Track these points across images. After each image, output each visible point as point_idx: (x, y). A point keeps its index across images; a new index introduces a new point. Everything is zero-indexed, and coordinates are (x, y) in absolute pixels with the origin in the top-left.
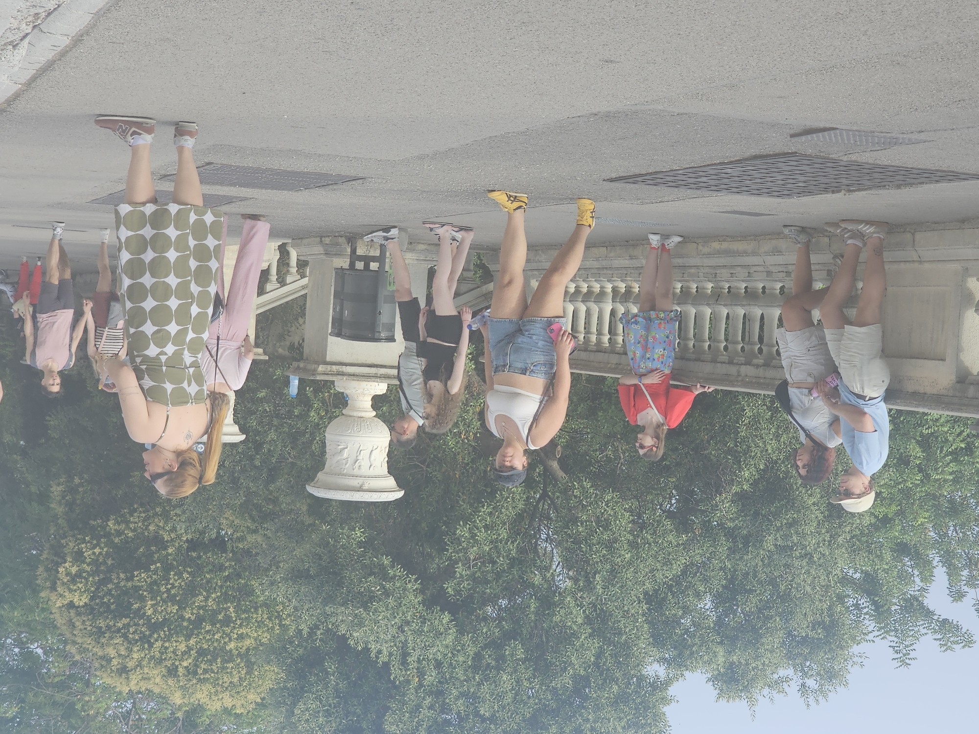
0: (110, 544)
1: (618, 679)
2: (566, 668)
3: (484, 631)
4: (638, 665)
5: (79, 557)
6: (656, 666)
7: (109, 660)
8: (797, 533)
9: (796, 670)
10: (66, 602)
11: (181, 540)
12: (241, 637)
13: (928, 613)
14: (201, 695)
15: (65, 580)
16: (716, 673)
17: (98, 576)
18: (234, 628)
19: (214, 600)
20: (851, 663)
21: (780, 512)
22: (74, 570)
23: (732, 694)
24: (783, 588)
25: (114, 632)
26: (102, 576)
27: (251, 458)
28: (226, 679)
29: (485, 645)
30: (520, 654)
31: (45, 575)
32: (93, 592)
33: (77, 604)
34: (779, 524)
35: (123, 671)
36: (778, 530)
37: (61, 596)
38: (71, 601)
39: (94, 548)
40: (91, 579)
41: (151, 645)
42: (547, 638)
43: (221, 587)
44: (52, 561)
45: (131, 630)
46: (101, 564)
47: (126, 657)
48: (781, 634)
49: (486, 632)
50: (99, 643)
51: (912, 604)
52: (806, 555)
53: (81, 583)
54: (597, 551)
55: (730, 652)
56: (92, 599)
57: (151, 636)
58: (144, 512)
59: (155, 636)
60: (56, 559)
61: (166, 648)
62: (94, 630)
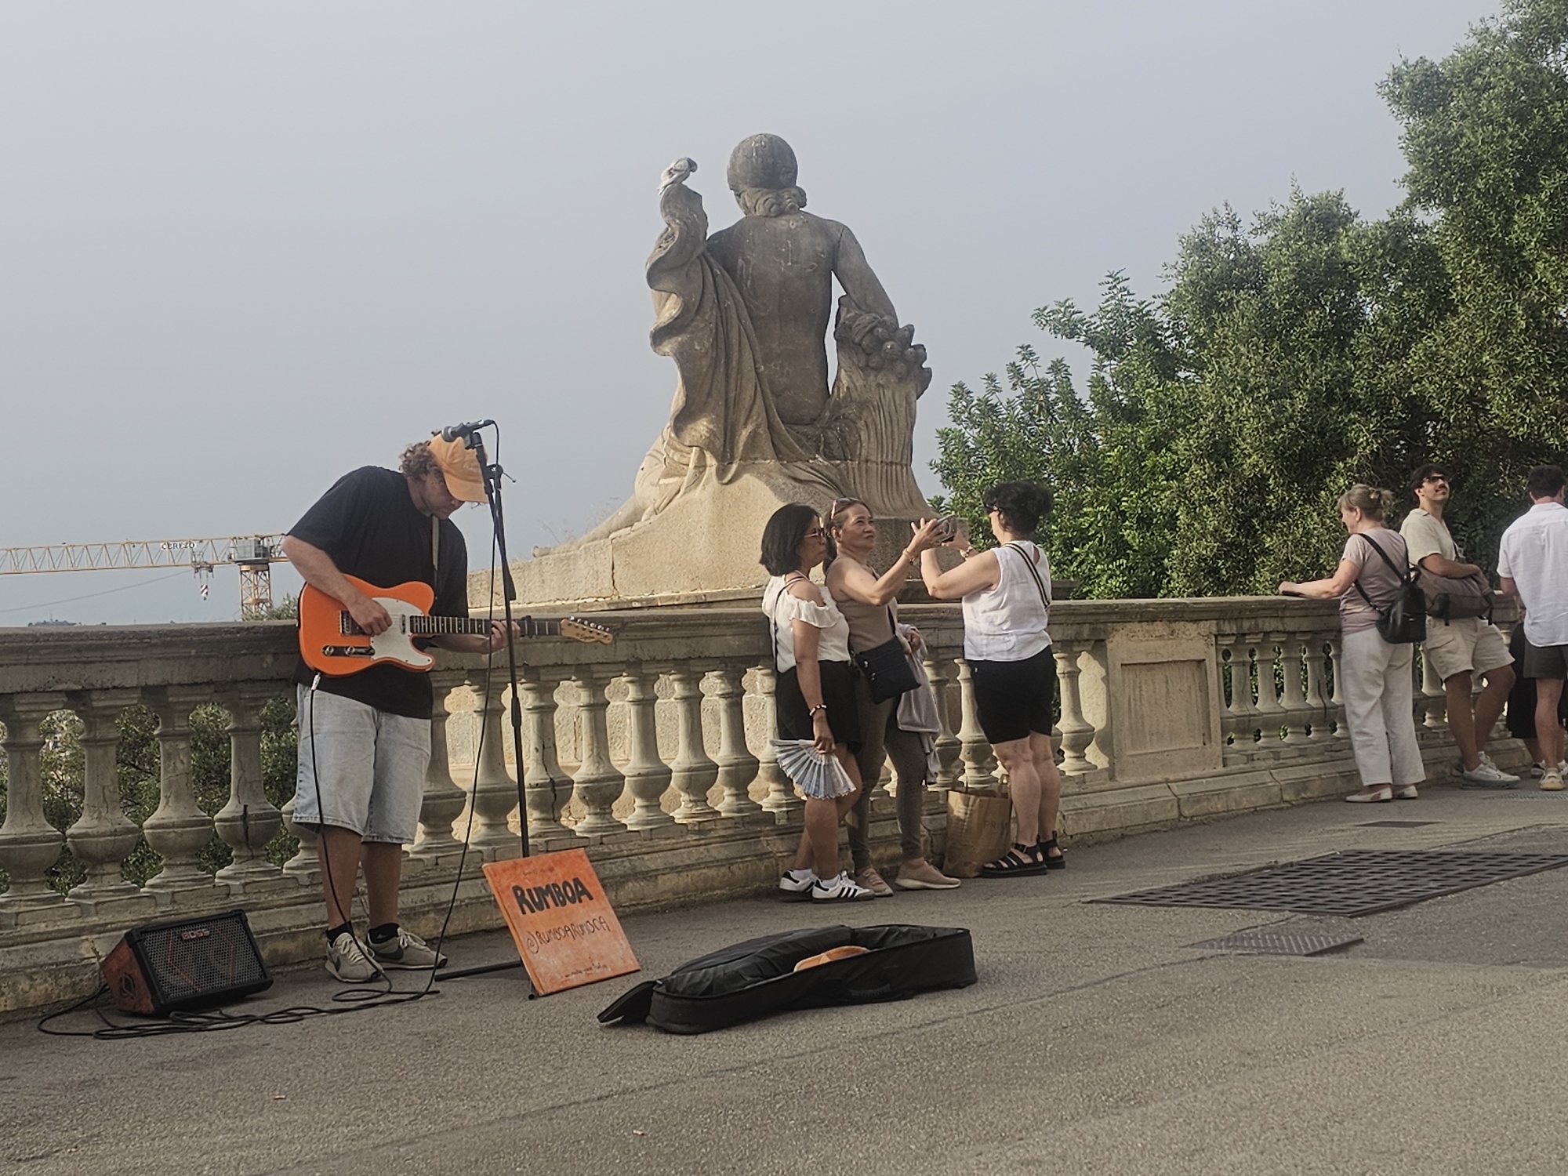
1: (1477, 197)
4: (1453, 220)
6: (1429, 222)
8: (1266, 417)
9: (1246, 246)
13: (1091, 342)
16: (1349, 226)
20: (1180, 266)
21: (1291, 440)
23: (1324, 203)
24: (1275, 346)
34: (1292, 425)
36: (1291, 417)
48: (1271, 288)
51: (1113, 350)
52: (1252, 391)
54: (1527, 358)
55: (1332, 255)
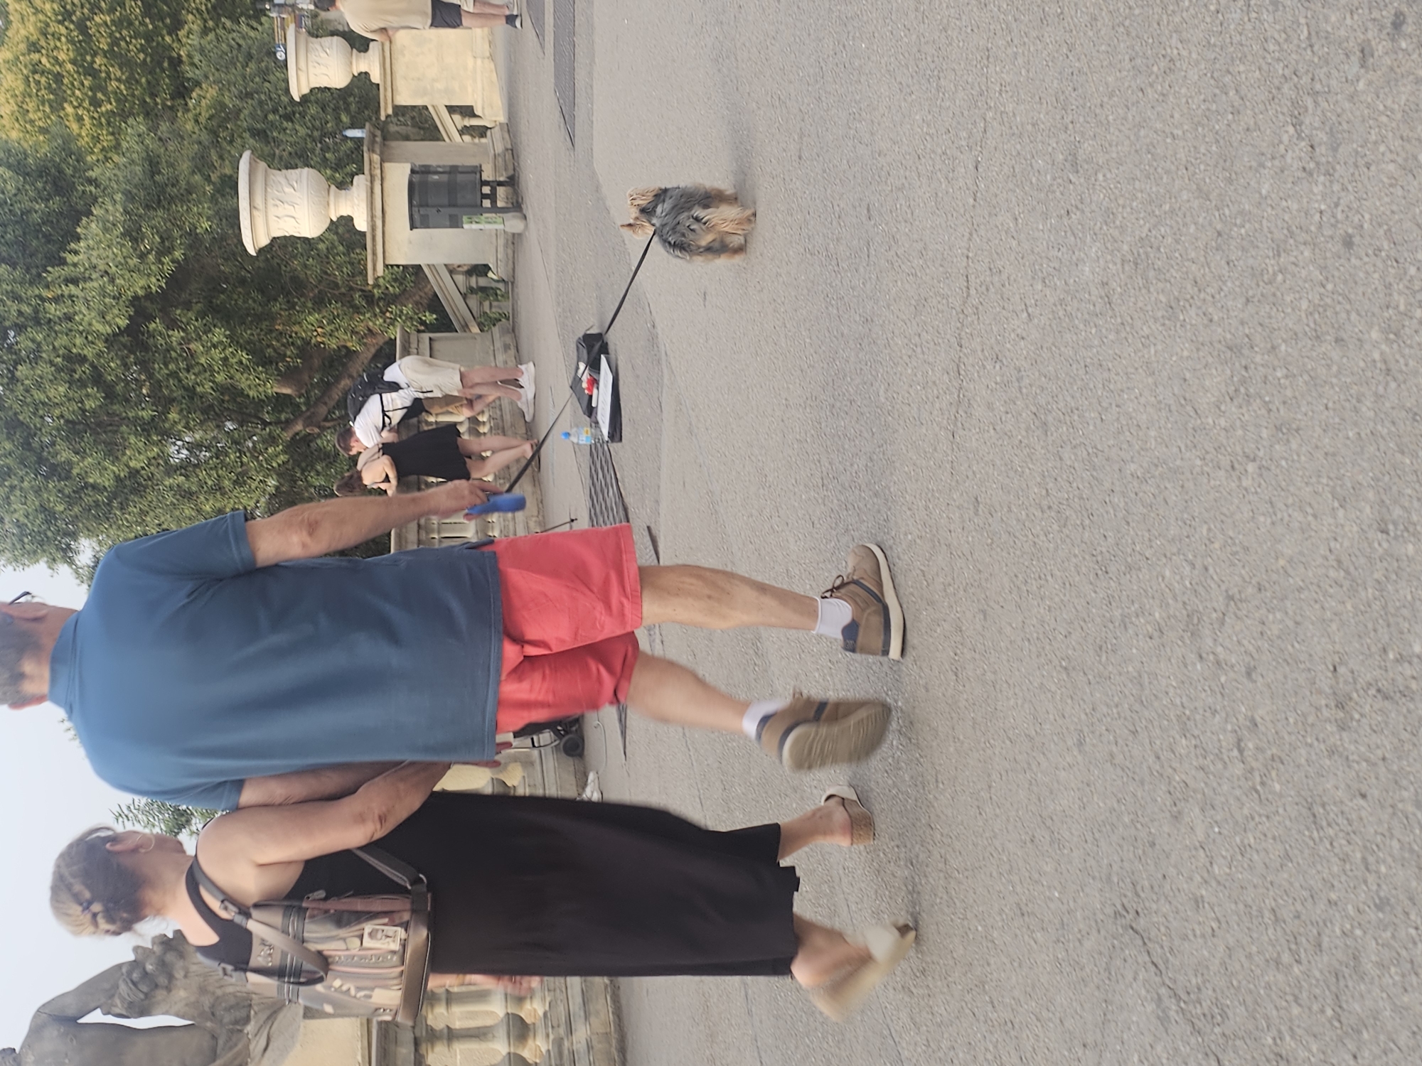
1: (71, 511)
2: (78, 453)
3: (111, 364)
6: (90, 552)
11: (179, 50)
18: (89, 112)
19: (118, 88)
29: (96, 366)
42: (110, 431)
43: (133, 95)
49: (110, 367)
54: (210, 476)
57: (72, 22)
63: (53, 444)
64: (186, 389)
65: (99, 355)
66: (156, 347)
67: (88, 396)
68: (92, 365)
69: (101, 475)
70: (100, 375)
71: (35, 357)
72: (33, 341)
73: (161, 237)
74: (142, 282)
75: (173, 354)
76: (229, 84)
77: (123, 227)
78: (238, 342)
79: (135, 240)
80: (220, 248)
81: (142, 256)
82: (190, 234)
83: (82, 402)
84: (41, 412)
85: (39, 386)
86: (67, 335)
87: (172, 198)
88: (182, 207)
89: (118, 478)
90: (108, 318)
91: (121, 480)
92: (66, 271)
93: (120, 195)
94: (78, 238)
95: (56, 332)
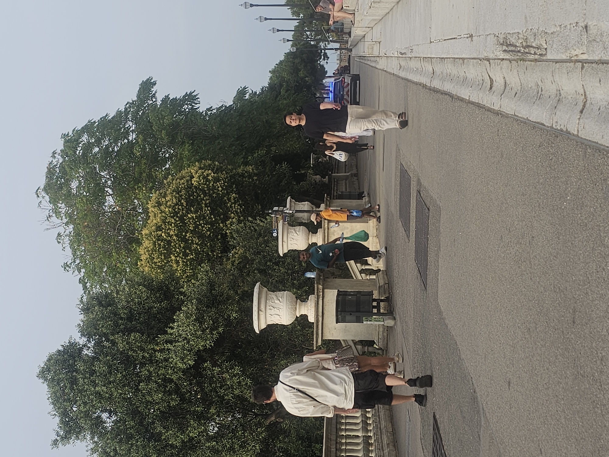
0: (224, 195)
2: (165, 429)
3: (185, 384)
5: (216, 180)
7: (164, 197)
10: (193, 174)
11: (226, 230)
12: (177, 262)
14: (147, 243)
15: (204, 174)
17: (207, 190)
18: (182, 259)
19: (196, 248)
22: (210, 178)
25: (179, 199)
26: (207, 192)
27: (270, 261)
28: (156, 255)
29: (177, 385)
30: (173, 403)
31: (207, 164)
32: (199, 187)
33: (193, 180)
35: (159, 204)
37: (197, 172)
38: (194, 177)
39: (221, 188)
40: (205, 186)
41: (172, 217)
42: (181, 418)
43: (203, 251)
44: (214, 168)
45: (180, 207)
46: (214, 191)
47: (166, 205)
49: (184, 385)
50: (173, 191)
53: (203, 181)
56: (195, 187)
57: (177, 217)
58: (240, 211)
59: (177, 219)
60: (215, 169)
61: (171, 225)
62: (180, 189)
63: (153, 423)
64: (219, 397)
65: (179, 379)
66: (206, 375)
67: (172, 399)
68: (175, 383)
69: (176, 440)
70: (179, 389)
71: (148, 379)
72: (148, 371)
73: (213, 322)
74: (202, 344)
75: (215, 379)
76: (250, 247)
77: (196, 317)
78: (246, 374)
79: (201, 323)
80: (241, 327)
81: (203, 331)
82: (226, 319)
83: (169, 402)
84: (149, 407)
85: (149, 393)
86: (165, 369)
87: (220, 302)
88: (224, 306)
89: (183, 441)
90: (185, 361)
91: (184, 442)
92: (167, 337)
93: (195, 300)
94: (174, 322)
95: (160, 367)
